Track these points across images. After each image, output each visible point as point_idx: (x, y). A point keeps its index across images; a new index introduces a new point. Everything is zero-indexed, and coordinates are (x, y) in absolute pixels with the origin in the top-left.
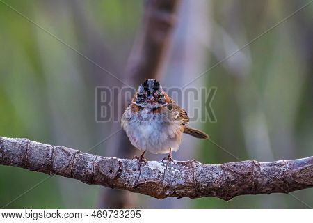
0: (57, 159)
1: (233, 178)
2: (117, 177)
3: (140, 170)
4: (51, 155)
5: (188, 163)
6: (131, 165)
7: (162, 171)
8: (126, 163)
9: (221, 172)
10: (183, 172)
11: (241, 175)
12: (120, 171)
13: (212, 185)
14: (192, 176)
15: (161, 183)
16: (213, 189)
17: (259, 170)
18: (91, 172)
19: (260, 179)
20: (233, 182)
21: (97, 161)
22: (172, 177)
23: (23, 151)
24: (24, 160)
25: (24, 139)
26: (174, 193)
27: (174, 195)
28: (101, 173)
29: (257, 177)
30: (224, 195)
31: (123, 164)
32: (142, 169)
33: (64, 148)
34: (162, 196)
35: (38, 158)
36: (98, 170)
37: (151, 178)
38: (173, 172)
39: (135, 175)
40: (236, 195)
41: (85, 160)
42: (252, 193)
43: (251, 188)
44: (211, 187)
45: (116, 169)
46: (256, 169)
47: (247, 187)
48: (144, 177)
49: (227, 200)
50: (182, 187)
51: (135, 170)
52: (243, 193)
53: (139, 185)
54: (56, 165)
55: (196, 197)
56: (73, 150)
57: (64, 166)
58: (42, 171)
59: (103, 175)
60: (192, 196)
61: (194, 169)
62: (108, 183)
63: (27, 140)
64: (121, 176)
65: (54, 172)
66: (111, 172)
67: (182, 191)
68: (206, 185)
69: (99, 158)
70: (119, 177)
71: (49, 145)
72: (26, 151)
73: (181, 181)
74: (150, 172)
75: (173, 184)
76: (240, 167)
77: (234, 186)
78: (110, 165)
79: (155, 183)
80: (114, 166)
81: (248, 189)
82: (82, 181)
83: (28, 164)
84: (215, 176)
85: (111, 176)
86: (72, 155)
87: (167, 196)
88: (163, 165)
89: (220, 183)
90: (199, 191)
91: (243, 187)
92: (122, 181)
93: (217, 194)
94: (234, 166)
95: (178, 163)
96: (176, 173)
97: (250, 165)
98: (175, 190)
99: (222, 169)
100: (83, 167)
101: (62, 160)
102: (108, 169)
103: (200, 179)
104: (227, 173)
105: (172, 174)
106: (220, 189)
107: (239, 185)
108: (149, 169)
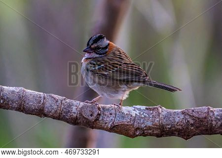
0: (47, 105)
1: (192, 122)
2: (97, 119)
3: (116, 114)
4: (42, 101)
5: (155, 108)
6: (108, 110)
7: (134, 115)
8: (103, 108)
9: (182, 117)
10: (151, 116)
11: (199, 119)
12: (99, 114)
13: (174, 127)
14: (158, 119)
15: (133, 125)
16: (176, 130)
17: (214, 115)
18: (75, 115)
19: (214, 123)
20: (192, 125)
21: (80, 107)
22: (142, 121)
23: (20, 98)
24: (20, 105)
25: (20, 88)
26: (143, 133)
27: (144, 135)
28: (83, 117)
29: (212, 121)
30: (185, 135)
31: (101, 109)
32: (117, 113)
33: (53, 95)
34: (133, 136)
35: (32, 104)
36: (81, 114)
37: (124, 121)
38: (143, 116)
39: (111, 118)
40: (194, 135)
41: (70, 106)
42: (208, 134)
43: (207, 130)
44: (174, 129)
45: (96, 114)
46: (211, 114)
47: (204, 128)
48: (118, 121)
49: (186, 139)
50: (150, 128)
51: (111, 114)
52: (202, 133)
53: (114, 127)
54: (47, 110)
55: (161, 136)
56: (60, 98)
57: (53, 111)
58: (35, 114)
59: (85, 118)
60: (158, 136)
61: (159, 114)
62: (89, 125)
63: (23, 88)
64: (100, 119)
65: (45, 115)
66: (91, 115)
67: (150, 131)
68: (169, 127)
69: (82, 104)
70: (98, 120)
71: (41, 93)
72: (22, 98)
73: (149, 124)
74: (123, 116)
75: (142, 125)
76: (198, 113)
77: (192, 128)
78: (91, 110)
79: (127, 125)
80: (94, 110)
81: (204, 130)
82: (68, 122)
83: (24, 108)
84: (177, 120)
85: (91, 118)
86: (60, 102)
87: (137, 136)
88: (134, 110)
89: (182, 125)
90: (164, 131)
91: (201, 128)
92: (101, 122)
93: (179, 134)
94: (193, 111)
95: (146, 108)
96: (145, 117)
97: (206, 111)
98: (144, 131)
99: (183, 114)
100: (69, 111)
101: (51, 106)
102: (89, 113)
103: (164, 122)
104: (187, 117)
105: (142, 118)
106: (182, 130)
107: (197, 127)
108: (123, 113)
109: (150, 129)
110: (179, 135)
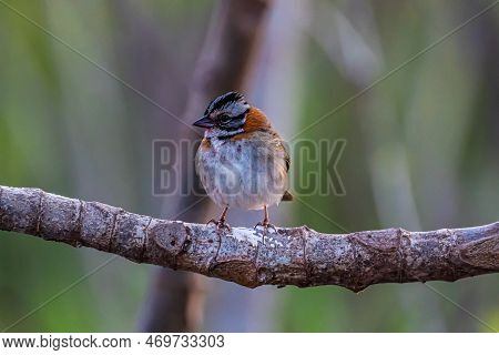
0: (88, 223)
1: (367, 257)
2: (184, 251)
3: (220, 241)
4: (77, 215)
5: (295, 232)
6: (205, 233)
7: (255, 243)
8: (197, 230)
9: (348, 247)
10: (288, 246)
11: (380, 251)
12: (188, 242)
13: (333, 267)
14: (302, 252)
15: (253, 262)
16: (336, 273)
17: (409, 244)
18: (141, 243)
19: (409, 259)
20: (367, 263)
21: (151, 226)
22: (270, 256)
23: (33, 208)
24: (35, 223)
25: (35, 190)
26: (274, 278)
27: (273, 281)
28: (157, 246)
29: (406, 256)
30: (353, 282)
31: (193, 232)
32: (223, 240)
33: (98, 204)
34: (254, 284)
35: (57, 221)
36: (152, 241)
37: (237, 254)
38: (272, 245)
39: (211, 249)
40: (372, 283)
41: (131, 225)
42: (397, 281)
43: (396, 273)
44: (332, 270)
45: (182, 240)
46: (404, 243)
47: (390, 270)
48: (225, 253)
49: (356, 291)
50: (285, 269)
51: (211, 241)
52: (383, 280)
53: (215, 267)
54: (86, 232)
55: (307, 285)
56: (114, 209)
57: (99, 234)
58: (64, 241)
59: (162, 249)
60: (301, 284)
61: (305, 241)
62: (169, 262)
63: (40, 191)
64: (190, 251)
65: (84, 243)
66: (173, 243)
67: (286, 275)
68: (324, 266)
69: (154, 222)
70: (186, 252)
71: (75, 200)
72: (37, 210)
73: (285, 260)
74: (235, 244)
75: (271, 264)
76: (379, 239)
77: (368, 269)
78: (172, 232)
79: (243, 263)
80: (178, 234)
81: (390, 273)
82: (126, 257)
83: (42, 228)
84: (339, 252)
85: (174, 249)
86: (111, 216)
87: (261, 284)
88: (256, 234)
89: (347, 264)
90: (312, 275)
91: (383, 270)
92: (190, 258)
93: (341, 281)
94: (370, 237)
95: (280, 231)
96: (277, 247)
97: (394, 236)
98: (274, 274)
99: (350, 241)
100: (129, 235)
101: (95, 224)
102: (168, 240)
103: (314, 257)
104: (358, 248)
105: (271, 249)
106: (347, 273)
107: (377, 268)
108: (234, 240)
109: (287, 272)
110: (341, 283)
